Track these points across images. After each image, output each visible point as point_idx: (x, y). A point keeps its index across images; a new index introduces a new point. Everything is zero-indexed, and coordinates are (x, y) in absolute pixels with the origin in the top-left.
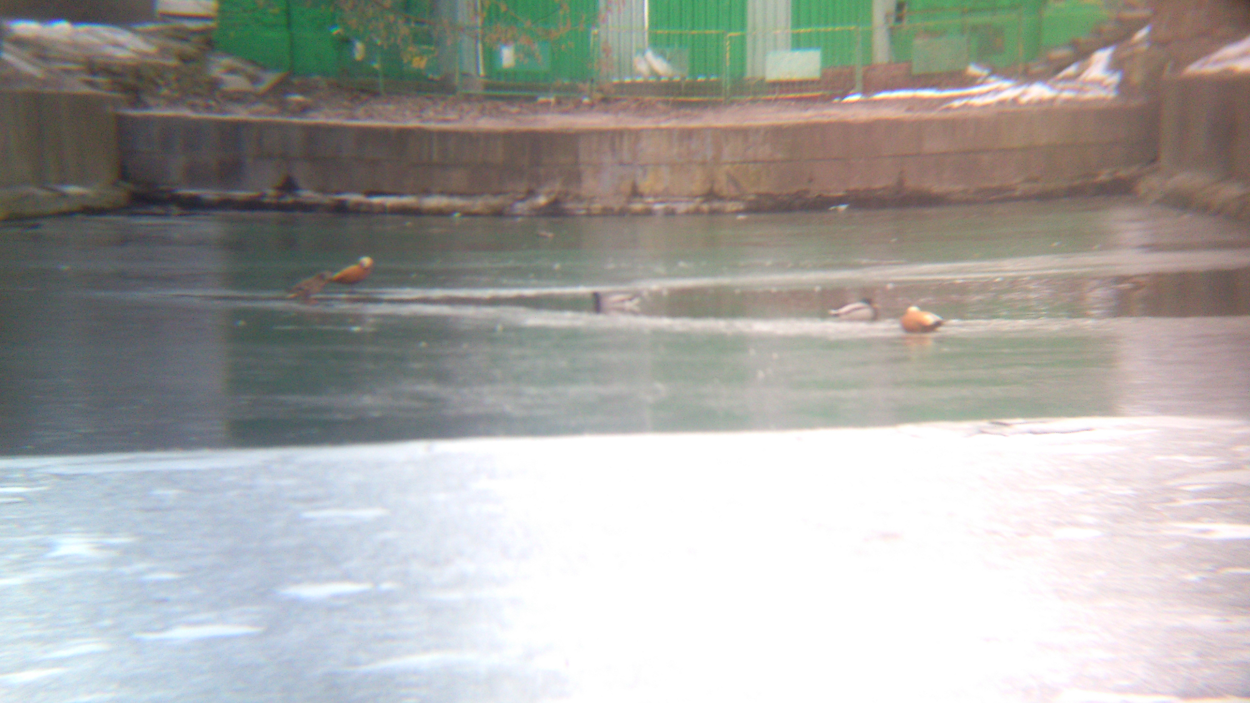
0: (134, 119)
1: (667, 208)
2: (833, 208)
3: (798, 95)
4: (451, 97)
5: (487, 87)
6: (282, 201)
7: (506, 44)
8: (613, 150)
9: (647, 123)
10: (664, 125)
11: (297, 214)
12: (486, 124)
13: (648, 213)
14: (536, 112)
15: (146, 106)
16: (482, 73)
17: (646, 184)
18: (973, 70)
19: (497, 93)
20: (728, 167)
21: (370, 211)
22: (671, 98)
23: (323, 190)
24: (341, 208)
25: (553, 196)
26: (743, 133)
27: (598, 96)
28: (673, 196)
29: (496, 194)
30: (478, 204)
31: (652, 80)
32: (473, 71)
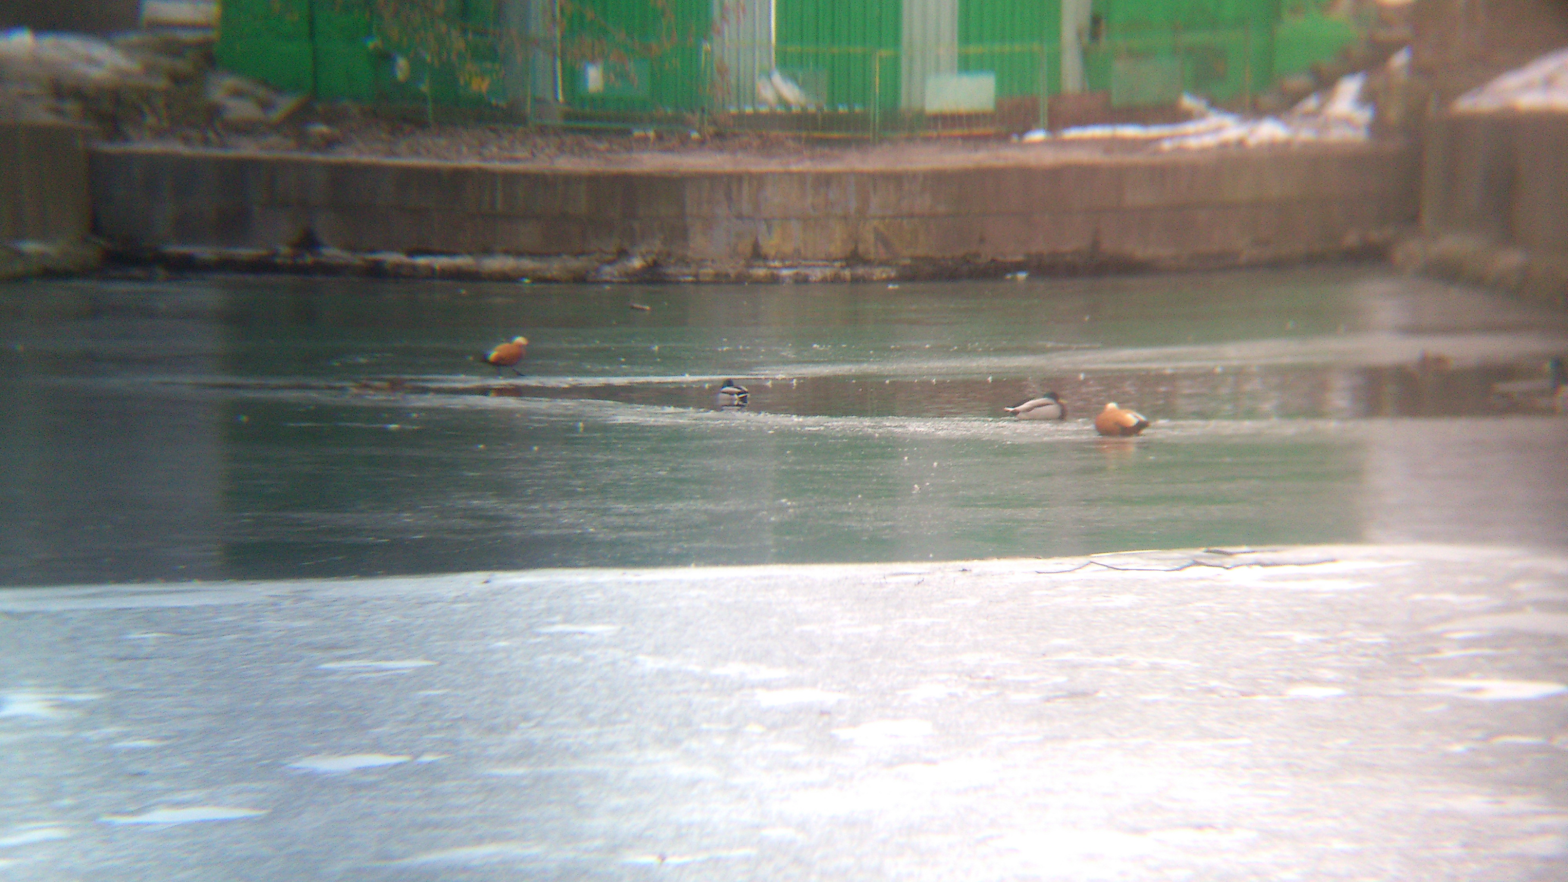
0: (109, 157)
1: (797, 274)
2: (1009, 276)
3: (966, 131)
4: (520, 128)
5: (567, 116)
6: (299, 261)
7: (593, 61)
8: (729, 198)
9: (772, 165)
10: (794, 168)
11: (319, 278)
12: (566, 164)
13: (774, 280)
14: (629, 149)
15: (126, 139)
16: (560, 98)
17: (770, 243)
18: (1188, 102)
19: (581, 125)
20: (875, 223)
21: (413, 275)
22: (804, 134)
23: (353, 249)
24: (376, 271)
25: (650, 259)
26: (897, 179)
27: (710, 129)
28: (806, 259)
29: (577, 255)
30: (554, 267)
31: (780, 110)
32: (549, 96)
